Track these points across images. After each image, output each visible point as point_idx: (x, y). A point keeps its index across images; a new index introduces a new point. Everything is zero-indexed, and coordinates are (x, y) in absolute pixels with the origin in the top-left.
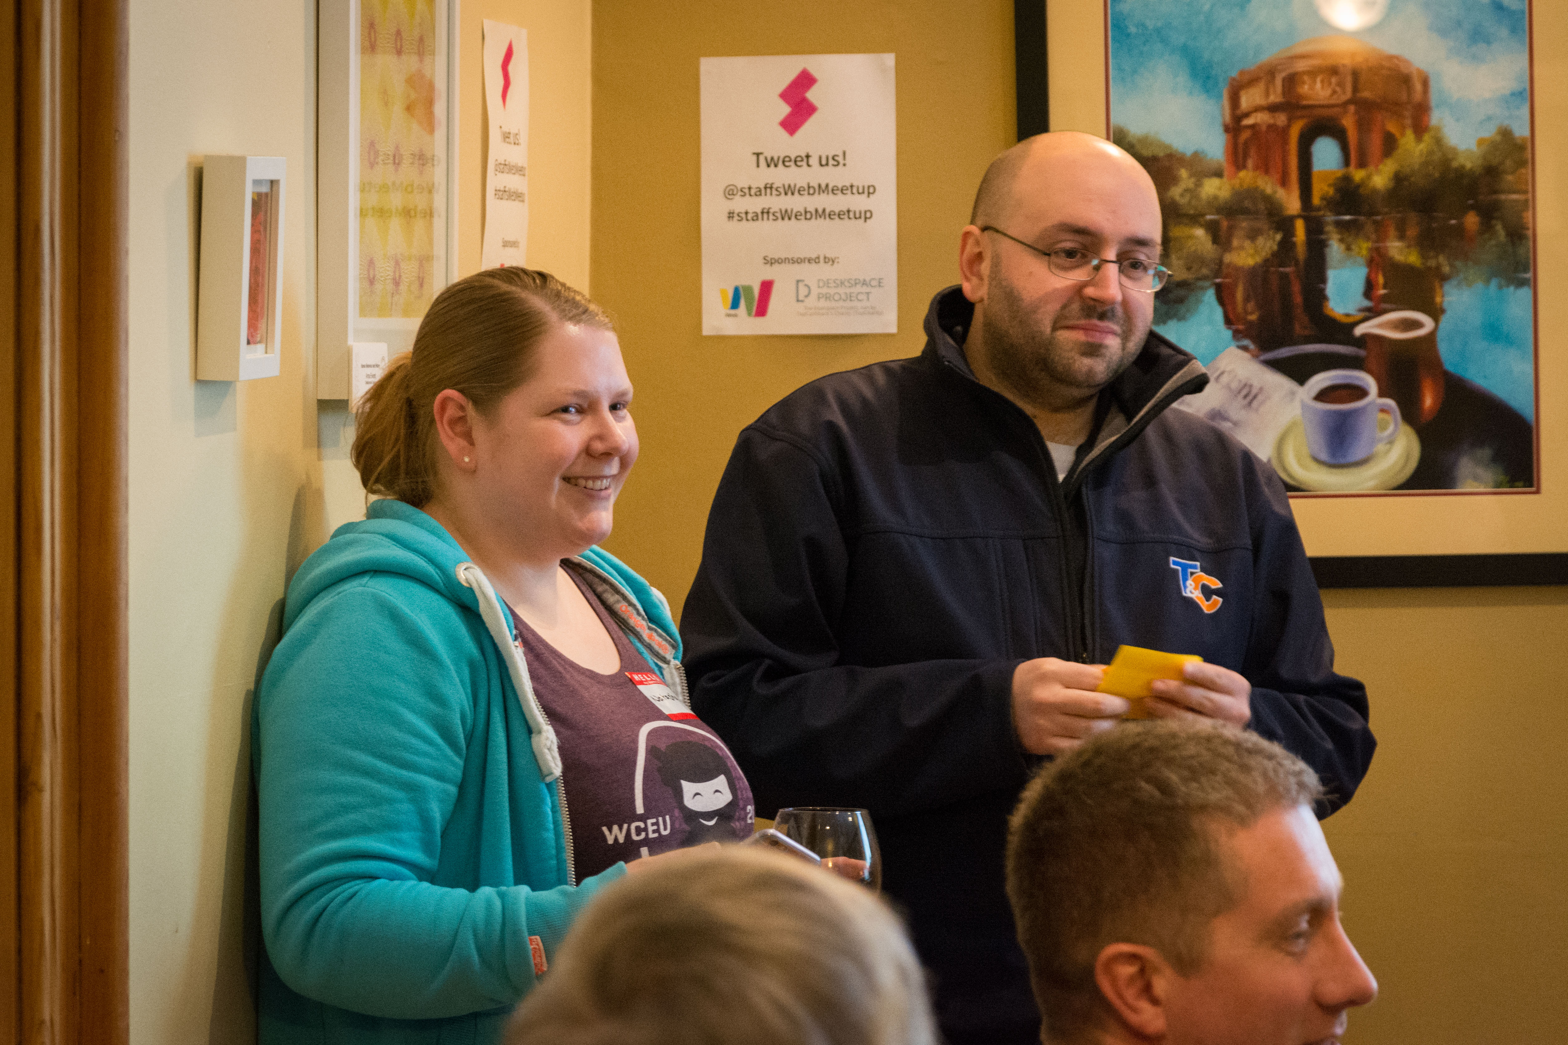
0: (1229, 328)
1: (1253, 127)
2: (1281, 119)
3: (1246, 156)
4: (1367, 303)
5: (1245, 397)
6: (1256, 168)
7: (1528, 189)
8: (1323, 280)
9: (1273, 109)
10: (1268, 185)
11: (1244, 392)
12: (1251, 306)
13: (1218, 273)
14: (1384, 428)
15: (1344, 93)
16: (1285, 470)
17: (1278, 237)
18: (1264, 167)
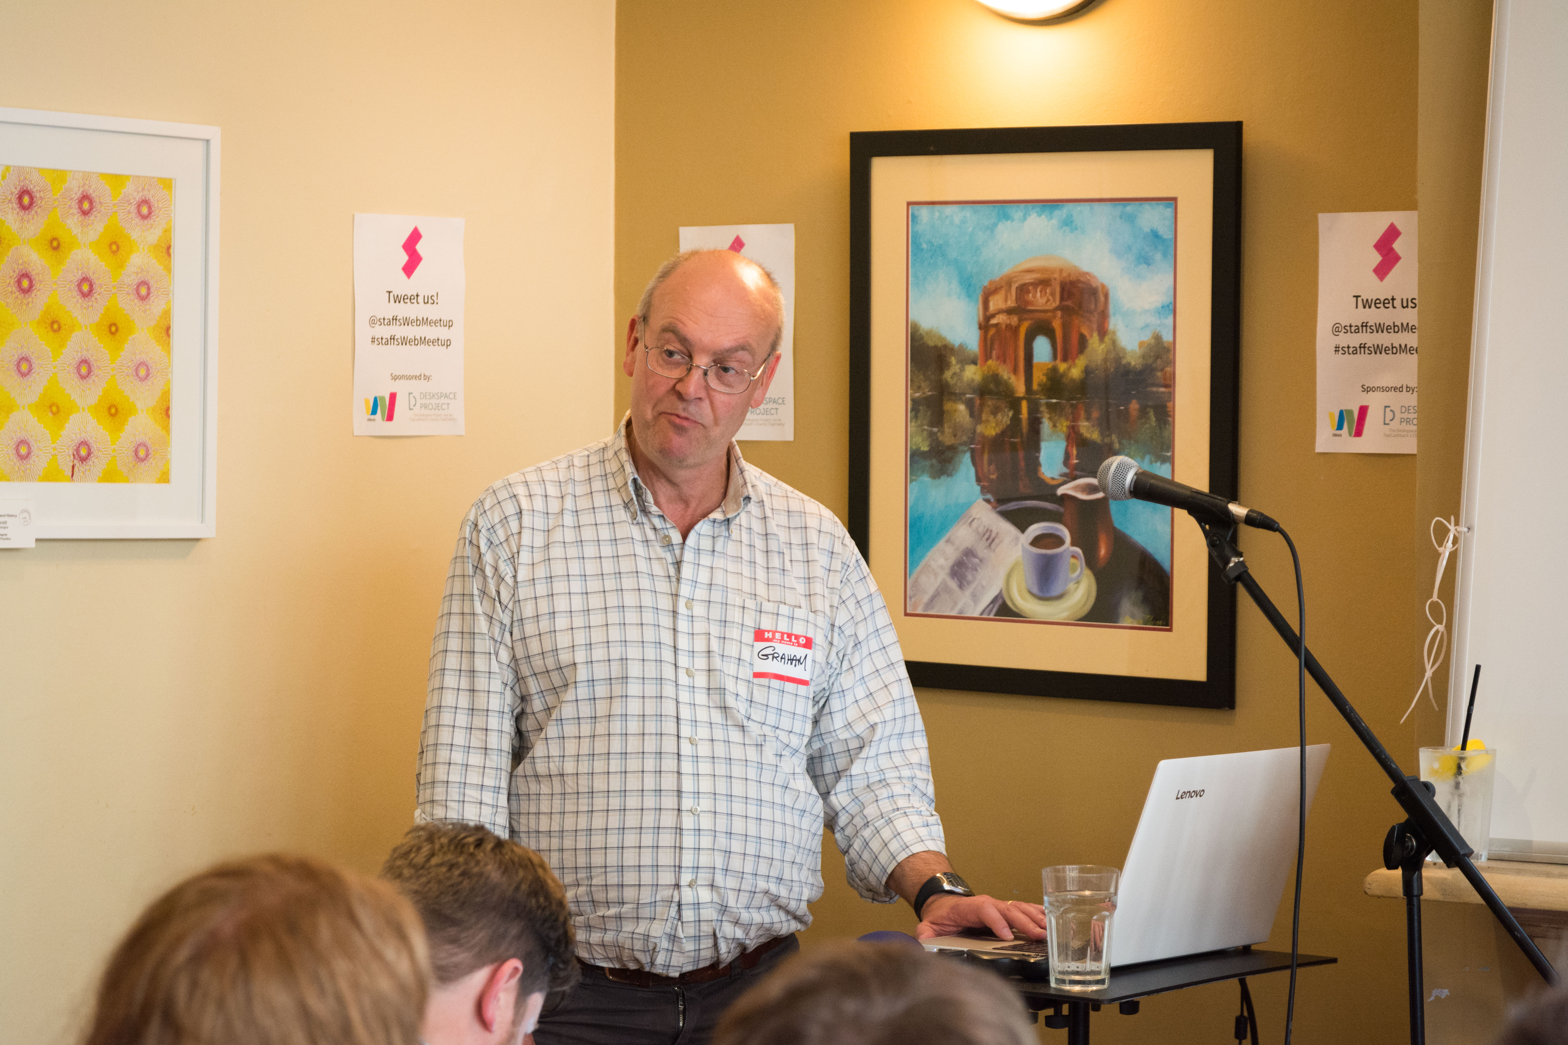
0: (979, 485)
1: (996, 325)
2: (1014, 320)
3: (992, 349)
4: (1065, 470)
5: (987, 539)
6: (998, 358)
7: (1169, 383)
8: (1038, 449)
9: (1009, 312)
10: (1005, 373)
11: (987, 536)
12: (992, 467)
13: (972, 441)
14: (1074, 571)
15: (1054, 301)
16: (1012, 601)
17: (1011, 414)
18: (1002, 358)
